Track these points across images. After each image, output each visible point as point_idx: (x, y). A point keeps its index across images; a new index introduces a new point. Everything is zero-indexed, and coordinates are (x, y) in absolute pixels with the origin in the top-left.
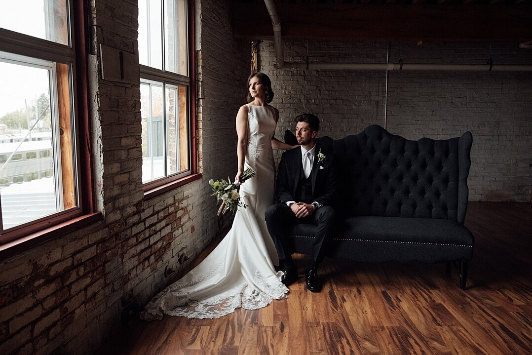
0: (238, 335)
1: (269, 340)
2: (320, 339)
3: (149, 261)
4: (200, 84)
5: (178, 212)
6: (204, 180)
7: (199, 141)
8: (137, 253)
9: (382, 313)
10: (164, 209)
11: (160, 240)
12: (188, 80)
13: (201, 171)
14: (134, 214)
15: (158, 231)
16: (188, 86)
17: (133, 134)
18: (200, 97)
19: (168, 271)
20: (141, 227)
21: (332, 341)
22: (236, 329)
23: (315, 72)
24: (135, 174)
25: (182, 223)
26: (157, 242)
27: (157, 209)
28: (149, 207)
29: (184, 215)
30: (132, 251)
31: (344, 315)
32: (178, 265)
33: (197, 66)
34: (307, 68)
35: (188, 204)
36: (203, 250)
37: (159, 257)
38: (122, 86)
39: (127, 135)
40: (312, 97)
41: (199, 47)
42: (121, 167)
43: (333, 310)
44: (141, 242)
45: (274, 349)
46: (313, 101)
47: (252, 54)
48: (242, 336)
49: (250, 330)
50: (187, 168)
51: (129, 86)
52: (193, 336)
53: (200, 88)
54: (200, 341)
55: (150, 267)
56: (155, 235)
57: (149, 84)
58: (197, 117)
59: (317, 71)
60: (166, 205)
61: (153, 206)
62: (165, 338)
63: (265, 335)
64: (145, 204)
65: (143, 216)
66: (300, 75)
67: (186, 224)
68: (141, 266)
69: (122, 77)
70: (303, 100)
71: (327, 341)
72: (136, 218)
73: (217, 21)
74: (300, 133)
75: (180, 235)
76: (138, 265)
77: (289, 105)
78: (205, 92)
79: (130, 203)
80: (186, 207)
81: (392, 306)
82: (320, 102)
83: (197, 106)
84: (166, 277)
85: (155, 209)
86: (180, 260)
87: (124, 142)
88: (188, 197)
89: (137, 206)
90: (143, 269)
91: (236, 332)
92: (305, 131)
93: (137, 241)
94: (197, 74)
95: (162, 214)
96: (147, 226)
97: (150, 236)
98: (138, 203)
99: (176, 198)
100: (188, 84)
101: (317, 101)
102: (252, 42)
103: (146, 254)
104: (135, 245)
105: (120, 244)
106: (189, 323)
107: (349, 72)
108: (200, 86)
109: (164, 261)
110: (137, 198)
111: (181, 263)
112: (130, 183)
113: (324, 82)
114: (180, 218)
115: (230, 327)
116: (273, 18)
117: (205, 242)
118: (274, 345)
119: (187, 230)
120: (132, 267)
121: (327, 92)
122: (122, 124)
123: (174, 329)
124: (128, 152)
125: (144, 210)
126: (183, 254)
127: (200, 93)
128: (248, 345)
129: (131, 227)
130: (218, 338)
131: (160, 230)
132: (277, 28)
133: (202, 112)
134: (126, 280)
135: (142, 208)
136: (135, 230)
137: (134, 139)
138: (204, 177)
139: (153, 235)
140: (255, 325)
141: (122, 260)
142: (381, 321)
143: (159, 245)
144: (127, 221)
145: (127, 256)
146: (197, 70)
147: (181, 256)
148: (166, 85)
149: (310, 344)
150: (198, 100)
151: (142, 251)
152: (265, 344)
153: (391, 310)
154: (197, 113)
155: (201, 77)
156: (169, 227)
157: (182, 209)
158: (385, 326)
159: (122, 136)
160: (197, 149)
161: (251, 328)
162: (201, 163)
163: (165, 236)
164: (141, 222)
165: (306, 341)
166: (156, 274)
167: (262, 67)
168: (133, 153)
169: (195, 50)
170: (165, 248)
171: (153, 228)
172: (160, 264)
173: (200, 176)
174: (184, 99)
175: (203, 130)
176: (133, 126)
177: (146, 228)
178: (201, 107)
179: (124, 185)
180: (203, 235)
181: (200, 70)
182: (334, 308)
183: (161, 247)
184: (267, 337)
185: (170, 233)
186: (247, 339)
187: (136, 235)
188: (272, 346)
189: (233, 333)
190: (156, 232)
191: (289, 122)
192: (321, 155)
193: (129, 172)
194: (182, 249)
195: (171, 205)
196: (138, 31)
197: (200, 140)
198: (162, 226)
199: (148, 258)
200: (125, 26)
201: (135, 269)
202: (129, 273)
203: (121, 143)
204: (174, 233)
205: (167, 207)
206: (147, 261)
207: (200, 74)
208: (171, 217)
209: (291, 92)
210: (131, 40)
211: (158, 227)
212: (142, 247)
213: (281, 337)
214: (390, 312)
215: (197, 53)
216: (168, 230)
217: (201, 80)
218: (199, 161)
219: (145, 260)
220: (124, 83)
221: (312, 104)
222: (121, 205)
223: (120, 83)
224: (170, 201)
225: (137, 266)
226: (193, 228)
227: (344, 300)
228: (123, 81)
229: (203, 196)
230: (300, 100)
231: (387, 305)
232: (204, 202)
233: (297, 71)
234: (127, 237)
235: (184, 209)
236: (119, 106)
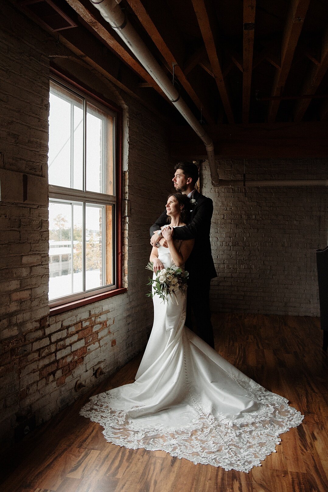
0: (125, 464)
1: (155, 474)
2: (210, 479)
3: (54, 376)
4: (127, 202)
5: (95, 327)
6: (129, 294)
7: (124, 257)
8: (40, 367)
9: (290, 452)
10: (77, 323)
11: (70, 355)
12: (115, 200)
13: (126, 286)
14: (36, 329)
15: (67, 346)
16: (114, 205)
17: (38, 252)
18: (126, 215)
19: (79, 386)
20: (46, 342)
21: (223, 484)
22: (126, 458)
23: (256, 189)
24: (39, 291)
25: (99, 337)
26: (66, 356)
27: (66, 324)
28: (56, 322)
29: (102, 329)
30: (34, 366)
32: (93, 379)
33: (123, 185)
34: (244, 185)
35: (107, 318)
36: (126, 363)
37: (68, 371)
38: (25, 207)
39: (30, 253)
40: (253, 213)
41: (126, 168)
42: (20, 284)
44: (44, 357)
45: (157, 487)
46: (254, 217)
48: (128, 467)
49: (139, 460)
50: (112, 283)
51: (35, 207)
52: (79, 461)
53: (127, 206)
54: (83, 468)
55: (55, 382)
56: (63, 350)
57: (71, 204)
58: (123, 234)
59: (258, 188)
60: (78, 320)
61: (62, 321)
62: (51, 461)
63: (152, 468)
64: (52, 320)
65: (48, 331)
66: (240, 192)
67: (105, 338)
68: (44, 381)
69: (25, 198)
70: (244, 216)
71: (217, 483)
72: (40, 333)
73: (149, 143)
75: (96, 349)
76: (40, 380)
77: (230, 221)
78: (132, 210)
79: (31, 319)
80: (105, 322)
81: (305, 445)
82: (260, 217)
83: (123, 223)
84: (76, 391)
85: (63, 324)
86: (95, 374)
87: (25, 260)
88: (108, 312)
89: (41, 322)
90: (47, 384)
91: (124, 461)
93: (39, 356)
94: (123, 192)
95: (73, 329)
96: (53, 341)
97: (57, 351)
98: (41, 319)
99: (92, 313)
100: (115, 203)
101: (258, 217)
103: (50, 369)
104: (36, 361)
105: (18, 360)
106: (81, 445)
108: (127, 204)
109: (75, 375)
110: (42, 313)
111: (96, 377)
112: (32, 299)
113: (265, 198)
114: (97, 333)
115: (120, 454)
116: (202, 138)
117: (129, 355)
118: (158, 482)
119: (106, 344)
120: (32, 381)
121: (267, 208)
122: (23, 243)
123: (65, 450)
124: (31, 269)
125: (49, 326)
126: (98, 369)
127: (126, 211)
128: (131, 479)
129: (32, 343)
130: (103, 466)
131: (71, 345)
132: (210, 149)
133: (127, 229)
134: (24, 395)
135: (48, 323)
136: (36, 346)
137: (39, 257)
138: (129, 292)
139: (60, 349)
140: (147, 454)
141: (19, 375)
142: (286, 464)
143: (69, 359)
144: (27, 337)
145: (25, 372)
146: (124, 189)
147: (97, 371)
148: (86, 204)
149: (196, 485)
150: (125, 218)
151: (46, 366)
152: (149, 479)
153: (302, 450)
154: (123, 230)
155: (127, 196)
156: (83, 341)
157: (100, 323)
158: (289, 470)
159: (23, 254)
160: (122, 264)
161: (142, 457)
162: (126, 278)
163: (77, 351)
164: (46, 337)
165: (194, 479)
166: (63, 389)
168: (39, 270)
169: (122, 171)
170: (76, 362)
171: (62, 343)
172: (68, 379)
173: (124, 291)
174: (110, 217)
175: (129, 246)
176: (38, 245)
177: (51, 343)
178: (127, 224)
179: (24, 301)
180: (127, 348)
181: (127, 189)
182: (303, 448)
183: (71, 361)
184: (154, 470)
185: (84, 347)
186: (133, 470)
187: (39, 350)
188: (156, 482)
189: (121, 461)
190: (65, 347)
191: (230, 237)
193: (31, 289)
194: (99, 363)
195: (86, 320)
196: (48, 155)
197: (125, 256)
198: (73, 341)
199: (54, 373)
200: (32, 151)
201: (35, 384)
202: (28, 388)
203: (21, 262)
204: (88, 348)
205: (81, 322)
206: (52, 376)
207: (127, 193)
208: (86, 332)
209: (232, 208)
210: (38, 164)
211: (68, 342)
212: (46, 361)
213: (170, 471)
214: (299, 452)
215: (123, 173)
216: (82, 343)
217: (127, 199)
218: (124, 276)
219: (49, 374)
220: (28, 204)
221: (253, 219)
222: (18, 322)
223: (23, 204)
224: (85, 315)
225: (38, 382)
226: (114, 342)
228: (25, 202)
229: (128, 310)
230: (241, 216)
231: (299, 443)
232: (129, 316)
233: (238, 188)
234: (26, 352)
235: (104, 324)
236: (21, 226)
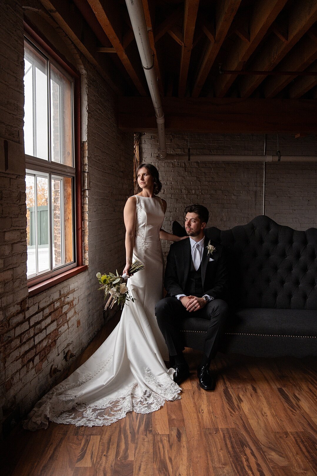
0: (132, 446)
1: (166, 452)
2: (221, 449)
3: (33, 362)
4: (86, 175)
5: (64, 307)
6: (90, 272)
7: (84, 233)
8: (21, 355)
9: (282, 414)
10: (50, 305)
11: (45, 338)
12: (74, 172)
13: (87, 263)
14: (18, 313)
15: (43, 329)
16: (74, 177)
17: (17, 228)
18: (86, 188)
19: (54, 371)
20: (26, 326)
21: (235, 452)
22: (130, 439)
23: (195, 164)
24: (19, 270)
25: (68, 318)
26: (42, 340)
27: (41, 306)
28: (34, 304)
29: (70, 309)
30: (16, 354)
31: (243, 418)
32: (64, 362)
33: (83, 157)
34: (189, 160)
35: (74, 298)
36: (89, 344)
37: (44, 356)
38: (6, 177)
39: (11, 229)
40: (193, 187)
41: (85, 138)
42: (4, 263)
43: (231, 412)
44: (25, 343)
45: (173, 463)
46: (194, 192)
47: (134, 147)
48: (136, 448)
49: (144, 439)
50: (72, 260)
51: (14, 177)
52: (83, 449)
53: (86, 179)
54: (90, 456)
55: (34, 369)
56: (40, 334)
57: (35, 175)
58: (82, 208)
59: (197, 163)
60: (51, 301)
61: (39, 303)
62: (51, 452)
63: (161, 446)
64: (30, 302)
65: (28, 314)
66: (180, 167)
67: (72, 319)
68: (25, 369)
69: (7, 167)
70: (184, 191)
71: (229, 452)
72: (20, 318)
73: (103, 113)
74: (189, 224)
75: (65, 331)
76: (22, 368)
77: (170, 196)
78: (91, 183)
79: (13, 302)
80: (72, 301)
81: (292, 406)
82: (200, 192)
83: (83, 197)
84: (51, 376)
85: (40, 306)
86: (65, 358)
87: (8, 236)
88: (73, 291)
89: (21, 304)
90: (28, 372)
91: (130, 442)
92: (195, 222)
93: (21, 342)
94: (83, 165)
95: (47, 311)
96: (31, 325)
97: (35, 335)
98: (22, 302)
99: (62, 293)
100: (74, 176)
101: (198, 192)
102: (135, 135)
103: (30, 356)
104: (18, 347)
105: (3, 348)
106: (78, 432)
107: (228, 163)
108: (86, 177)
109: (50, 360)
110: (22, 295)
111: (66, 360)
112: (14, 280)
113: (204, 173)
114: (66, 314)
115: (122, 436)
116: (157, 111)
117: (90, 335)
118: (173, 458)
119: (73, 325)
120: (16, 370)
121: (207, 183)
122: (5, 217)
123: (61, 440)
124: (12, 246)
125: (28, 308)
126: (68, 351)
127: (86, 184)
128: (144, 460)
129: (15, 328)
130: (110, 451)
131: (46, 328)
132: (160, 121)
133: (87, 203)
134: (8, 386)
135: (27, 306)
136: (18, 331)
137: (18, 233)
138: (90, 270)
139: (38, 333)
140: (149, 433)
141: (4, 364)
142: (284, 425)
143: (44, 344)
144: (11, 321)
145: (9, 360)
146: (83, 161)
147: (67, 353)
148: (52, 176)
149: (211, 456)
150: (84, 191)
151: (26, 352)
152: (162, 458)
153: (292, 411)
154: (83, 204)
155: (87, 168)
156: (55, 323)
157: (68, 303)
158: (289, 431)
159: (5, 230)
160: (83, 241)
161: (145, 437)
162: (87, 255)
163: (50, 334)
164: (25, 321)
165: (206, 452)
166: (41, 375)
167: (144, 159)
168: (18, 247)
169: (81, 141)
170: (50, 346)
171: (38, 326)
172: (45, 364)
173: (85, 269)
174: (70, 190)
175: (89, 222)
176: (17, 219)
177: (30, 327)
178: (87, 198)
179: (7, 283)
180: (89, 328)
181: (86, 161)
182: (231, 410)
183: (46, 346)
184: (164, 448)
185: (55, 330)
186: (142, 451)
187: (20, 336)
188: (170, 459)
189: (126, 444)
190: (41, 331)
191: (170, 212)
192: (210, 247)
193: (13, 268)
194: (68, 345)
195: (57, 300)
196: (24, 119)
197: (86, 232)
198: (47, 324)
199: (32, 360)
200: (10, 113)
201: (18, 373)
202: (12, 378)
203: (4, 238)
204: (60, 330)
205: (53, 303)
206: (31, 362)
207: (86, 165)
208: (57, 313)
209: (172, 183)
210: (16, 129)
211: (43, 324)
212: (26, 347)
213: (179, 447)
214: (290, 413)
215: (83, 144)
216: (53, 326)
217: (87, 171)
218: (85, 253)
219: (29, 361)
220: (8, 174)
221: (193, 194)
222: (3, 305)
223: (5, 173)
224: (56, 296)
225: (20, 370)
226: (79, 322)
227: (240, 400)
228: (6, 172)
229: (88, 288)
230: (181, 190)
231: (286, 405)
232: (89, 294)
233: (178, 162)
234: (10, 339)
235: (70, 303)
236: (3, 198)
